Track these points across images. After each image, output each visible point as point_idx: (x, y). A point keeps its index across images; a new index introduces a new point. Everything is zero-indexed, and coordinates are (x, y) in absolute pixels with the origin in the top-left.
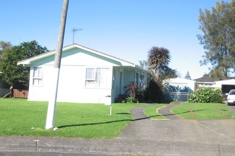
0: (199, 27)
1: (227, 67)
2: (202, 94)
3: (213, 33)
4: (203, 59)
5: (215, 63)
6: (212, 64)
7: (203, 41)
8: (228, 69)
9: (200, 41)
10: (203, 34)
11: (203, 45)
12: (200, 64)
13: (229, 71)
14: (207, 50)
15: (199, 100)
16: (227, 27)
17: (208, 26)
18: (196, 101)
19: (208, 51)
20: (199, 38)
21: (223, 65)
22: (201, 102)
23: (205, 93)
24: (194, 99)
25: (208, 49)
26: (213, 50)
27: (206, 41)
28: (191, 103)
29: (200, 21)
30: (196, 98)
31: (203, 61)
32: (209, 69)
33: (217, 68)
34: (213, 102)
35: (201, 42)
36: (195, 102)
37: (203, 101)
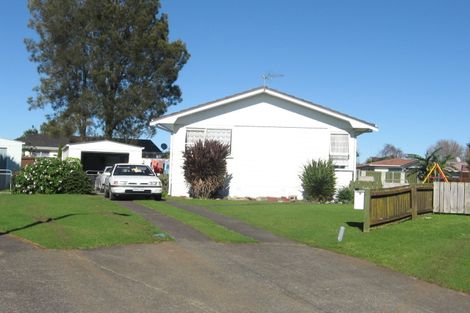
0: (29, 23)
1: (87, 115)
2: (46, 174)
3: (60, 38)
4: (35, 96)
5: (60, 104)
6: (55, 108)
7: (39, 53)
8: (88, 120)
9: (31, 53)
10: (37, 39)
11: (37, 64)
12: (30, 106)
13: (90, 123)
14: (45, 76)
15: (38, 187)
16: (91, 29)
17: (52, 22)
18: (32, 190)
19: (48, 77)
20: (30, 46)
21: (79, 111)
22: (43, 192)
23: (53, 172)
24: (26, 185)
25: (48, 74)
26: (58, 75)
27: (44, 55)
28: (19, 196)
29: (32, 9)
30: (31, 182)
31: (35, 99)
32: (48, 117)
33: (66, 115)
34: (71, 191)
35: (33, 56)
36: (28, 193)
37: (47, 190)
